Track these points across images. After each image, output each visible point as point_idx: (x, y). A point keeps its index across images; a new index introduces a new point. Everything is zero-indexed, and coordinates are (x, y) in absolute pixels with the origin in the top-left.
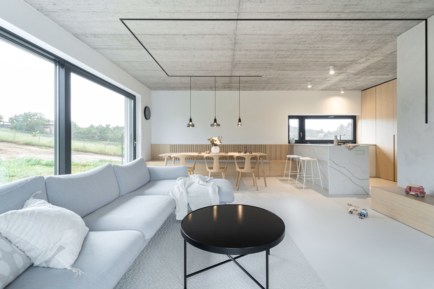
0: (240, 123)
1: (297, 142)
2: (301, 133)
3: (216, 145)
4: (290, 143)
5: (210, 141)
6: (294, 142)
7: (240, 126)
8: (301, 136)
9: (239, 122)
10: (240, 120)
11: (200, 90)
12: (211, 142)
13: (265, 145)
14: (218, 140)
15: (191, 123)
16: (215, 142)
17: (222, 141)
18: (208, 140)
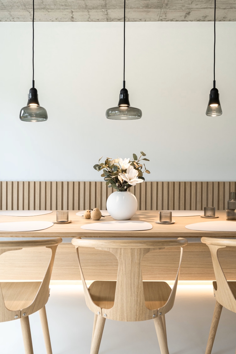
0: (214, 106)
3: (124, 187)
5: (102, 172)
7: (214, 115)
9: (211, 102)
10: (215, 96)
11: (72, 19)
12: (108, 174)
14: (132, 167)
15: (33, 106)
16: (121, 177)
17: (148, 172)
18: (95, 167)
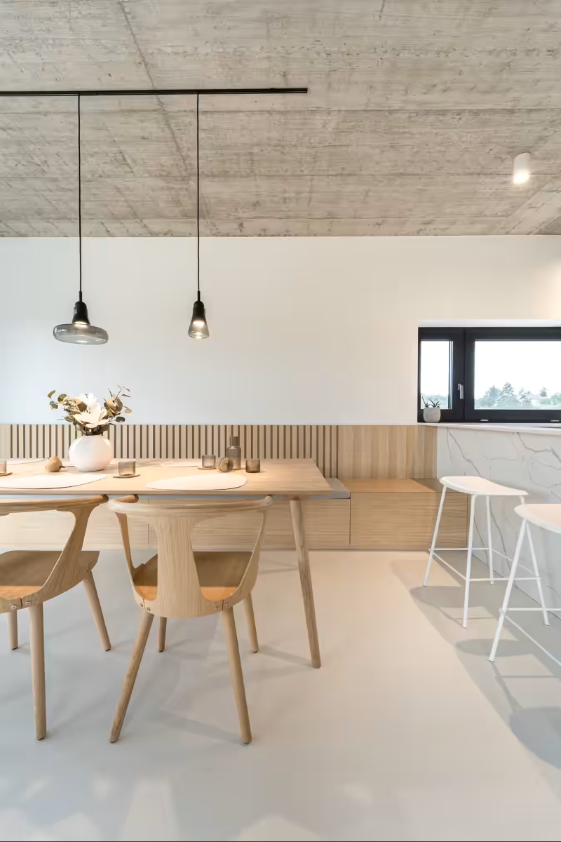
0: (199, 324)
1: (446, 417)
2: (461, 387)
4: (424, 421)
6: (438, 417)
7: (199, 337)
8: (461, 397)
9: (194, 318)
13: (337, 426)
